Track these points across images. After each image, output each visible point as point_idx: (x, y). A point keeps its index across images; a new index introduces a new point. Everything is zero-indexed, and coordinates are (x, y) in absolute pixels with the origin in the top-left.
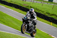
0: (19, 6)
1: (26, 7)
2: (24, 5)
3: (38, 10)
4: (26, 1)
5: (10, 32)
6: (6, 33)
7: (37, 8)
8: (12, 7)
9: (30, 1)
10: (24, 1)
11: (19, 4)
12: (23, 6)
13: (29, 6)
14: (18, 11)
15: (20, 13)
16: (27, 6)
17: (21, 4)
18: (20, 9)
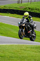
0: (15, 10)
1: (24, 10)
2: (21, 7)
3: (38, 10)
4: (22, 2)
5: (11, 43)
6: (7, 45)
7: (37, 8)
8: (7, 13)
9: (26, 2)
10: (20, 3)
11: (15, 8)
12: (20, 10)
13: (26, 8)
14: (15, 16)
15: (18, 18)
16: (25, 8)
17: (17, 8)
18: (17, 14)
